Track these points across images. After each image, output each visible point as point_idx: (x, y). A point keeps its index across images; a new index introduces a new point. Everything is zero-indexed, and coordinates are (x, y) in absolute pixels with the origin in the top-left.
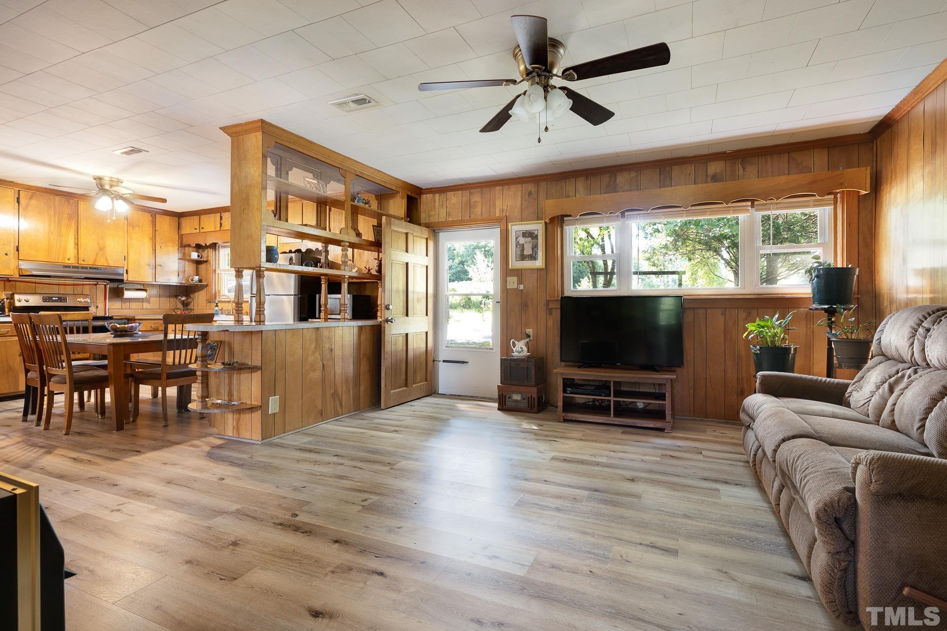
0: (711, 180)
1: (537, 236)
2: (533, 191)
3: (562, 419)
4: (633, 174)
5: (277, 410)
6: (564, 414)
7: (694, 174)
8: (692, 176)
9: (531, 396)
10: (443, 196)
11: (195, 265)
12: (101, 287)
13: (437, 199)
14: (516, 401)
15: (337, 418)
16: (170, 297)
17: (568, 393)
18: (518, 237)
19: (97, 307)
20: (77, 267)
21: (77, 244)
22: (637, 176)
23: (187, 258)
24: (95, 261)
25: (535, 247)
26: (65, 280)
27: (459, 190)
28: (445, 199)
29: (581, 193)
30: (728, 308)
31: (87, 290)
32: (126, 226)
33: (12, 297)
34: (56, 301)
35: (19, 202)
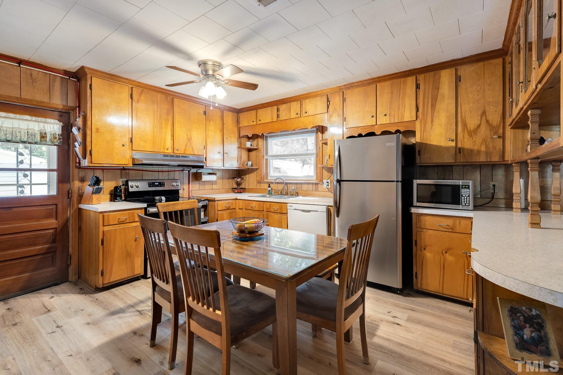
11: (247, 152)
12: (186, 172)
16: (229, 178)
20: (173, 156)
21: (173, 136)
23: (242, 146)
24: (185, 150)
26: (163, 168)
31: (177, 175)
32: (205, 121)
33: (126, 184)
34: (157, 186)
35: (132, 98)
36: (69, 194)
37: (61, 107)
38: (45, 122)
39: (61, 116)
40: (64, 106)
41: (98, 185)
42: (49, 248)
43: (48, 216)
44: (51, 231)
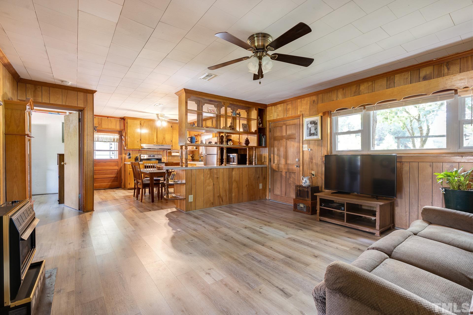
0: (423, 80)
1: (317, 123)
2: (315, 100)
3: (319, 219)
4: (370, 83)
5: (192, 201)
6: (320, 217)
7: (410, 78)
8: (409, 79)
9: (308, 206)
10: (275, 107)
12: (165, 152)
13: (273, 108)
14: (302, 208)
15: (220, 206)
17: (323, 206)
18: (308, 124)
19: (164, 159)
21: (157, 137)
22: (373, 84)
24: (162, 143)
25: (316, 129)
27: (282, 104)
28: (276, 109)
29: (340, 98)
30: (434, 162)
31: (161, 153)
32: (172, 130)
33: (140, 156)
34: (152, 157)
35: (141, 125)
36: (122, 159)
37: (119, 130)
38: (115, 135)
39: (119, 133)
40: (120, 129)
41: (130, 156)
42: (116, 176)
43: (116, 166)
44: (117, 170)
